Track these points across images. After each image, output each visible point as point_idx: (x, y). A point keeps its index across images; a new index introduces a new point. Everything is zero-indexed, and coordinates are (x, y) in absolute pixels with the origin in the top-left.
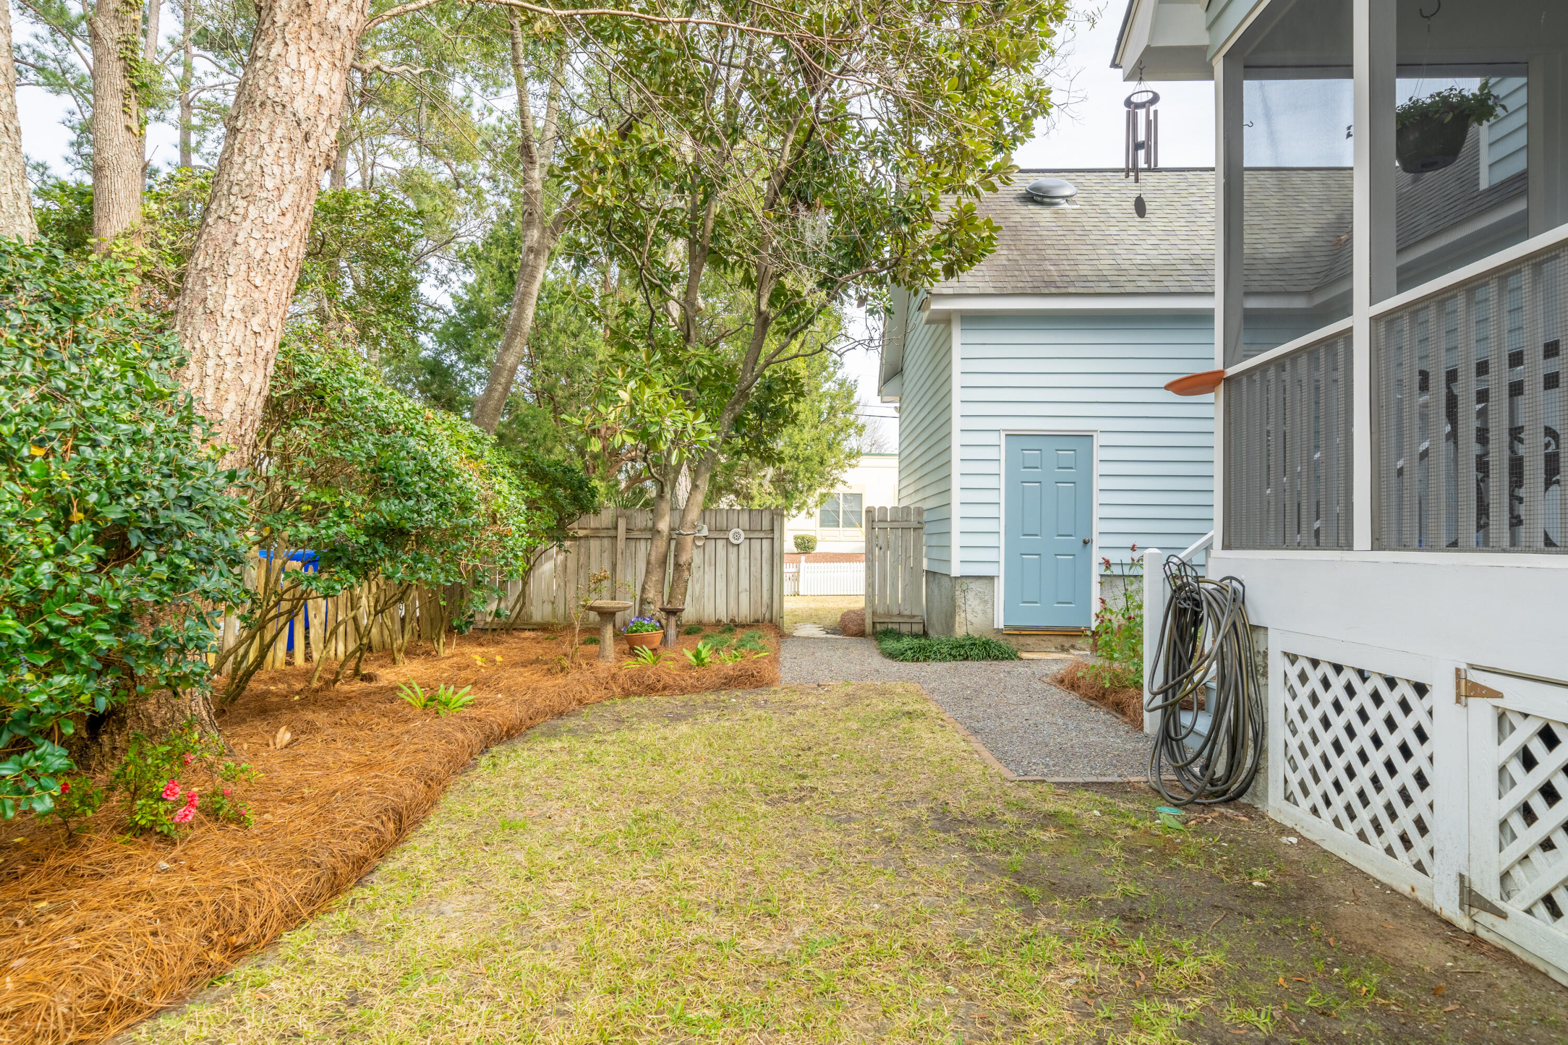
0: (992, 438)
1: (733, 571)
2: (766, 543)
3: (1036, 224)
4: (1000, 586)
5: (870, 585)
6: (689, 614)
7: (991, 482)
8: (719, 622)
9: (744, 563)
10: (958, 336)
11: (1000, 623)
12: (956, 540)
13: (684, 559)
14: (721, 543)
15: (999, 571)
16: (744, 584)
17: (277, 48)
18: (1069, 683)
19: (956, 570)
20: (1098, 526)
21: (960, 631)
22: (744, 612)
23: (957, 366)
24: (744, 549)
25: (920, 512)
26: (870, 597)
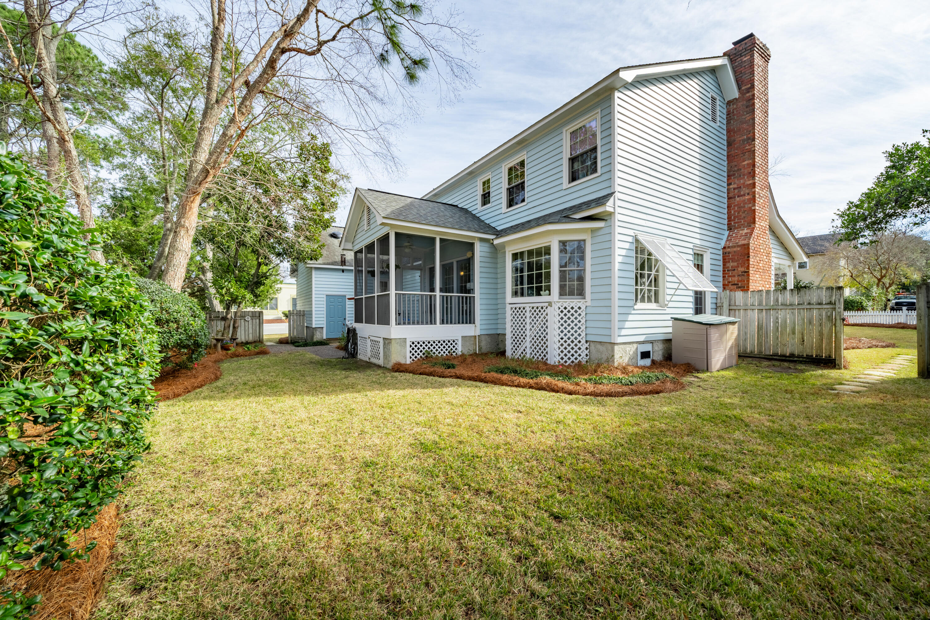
0: (322, 296)
1: (247, 328)
2: (257, 320)
3: (333, 244)
4: (325, 330)
5: (290, 330)
6: (239, 340)
7: (322, 306)
8: (242, 343)
9: (250, 326)
10: (314, 272)
11: (325, 338)
12: (314, 319)
13: (236, 325)
14: (242, 321)
15: (325, 326)
16: (251, 331)
17: (182, 240)
18: (338, 348)
19: (314, 326)
20: (347, 316)
21: (315, 340)
22: (251, 339)
23: (314, 279)
24: (250, 322)
25: (304, 311)
26: (290, 334)
